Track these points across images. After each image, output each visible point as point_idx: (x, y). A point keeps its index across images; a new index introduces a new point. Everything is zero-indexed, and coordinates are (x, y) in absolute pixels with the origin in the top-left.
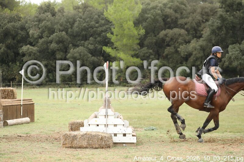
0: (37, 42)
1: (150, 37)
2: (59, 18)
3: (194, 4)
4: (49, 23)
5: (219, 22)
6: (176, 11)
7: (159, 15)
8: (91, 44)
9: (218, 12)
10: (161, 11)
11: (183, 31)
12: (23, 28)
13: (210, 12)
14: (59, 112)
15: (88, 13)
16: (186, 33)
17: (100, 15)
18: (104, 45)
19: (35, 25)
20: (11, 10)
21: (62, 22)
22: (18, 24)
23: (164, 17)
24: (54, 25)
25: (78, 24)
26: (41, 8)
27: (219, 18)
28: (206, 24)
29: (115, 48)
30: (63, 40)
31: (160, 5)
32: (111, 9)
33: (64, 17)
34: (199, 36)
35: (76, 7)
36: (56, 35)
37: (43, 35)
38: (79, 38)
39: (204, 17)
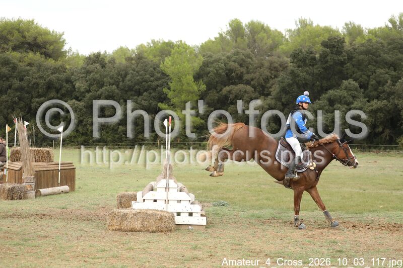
0: (84, 97)
1: (212, 94)
2: (109, 70)
3: (262, 57)
4: (98, 74)
5: (290, 78)
6: (241, 65)
7: (222, 69)
8: (145, 100)
9: (288, 68)
10: (225, 64)
11: (249, 88)
12: (68, 81)
13: (279, 67)
14: (106, 178)
15: (142, 65)
16: (253, 89)
17: (156, 67)
18: (160, 102)
19: (82, 77)
20: (55, 60)
21: (113, 75)
22: (63, 76)
23: (227, 71)
24: (103, 79)
25: (131, 77)
26: (89, 58)
27: (290, 73)
28: (274, 80)
29: (172, 105)
30: (114, 95)
31: (223, 58)
32: (168, 60)
33: (114, 69)
34: (267, 94)
35: (128, 58)
36: (106, 89)
37: (91, 88)
38: (131, 93)
39: (273, 72)
